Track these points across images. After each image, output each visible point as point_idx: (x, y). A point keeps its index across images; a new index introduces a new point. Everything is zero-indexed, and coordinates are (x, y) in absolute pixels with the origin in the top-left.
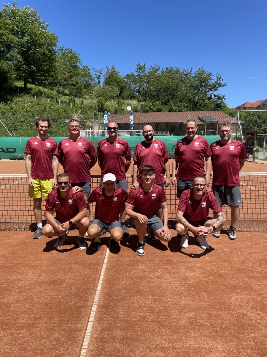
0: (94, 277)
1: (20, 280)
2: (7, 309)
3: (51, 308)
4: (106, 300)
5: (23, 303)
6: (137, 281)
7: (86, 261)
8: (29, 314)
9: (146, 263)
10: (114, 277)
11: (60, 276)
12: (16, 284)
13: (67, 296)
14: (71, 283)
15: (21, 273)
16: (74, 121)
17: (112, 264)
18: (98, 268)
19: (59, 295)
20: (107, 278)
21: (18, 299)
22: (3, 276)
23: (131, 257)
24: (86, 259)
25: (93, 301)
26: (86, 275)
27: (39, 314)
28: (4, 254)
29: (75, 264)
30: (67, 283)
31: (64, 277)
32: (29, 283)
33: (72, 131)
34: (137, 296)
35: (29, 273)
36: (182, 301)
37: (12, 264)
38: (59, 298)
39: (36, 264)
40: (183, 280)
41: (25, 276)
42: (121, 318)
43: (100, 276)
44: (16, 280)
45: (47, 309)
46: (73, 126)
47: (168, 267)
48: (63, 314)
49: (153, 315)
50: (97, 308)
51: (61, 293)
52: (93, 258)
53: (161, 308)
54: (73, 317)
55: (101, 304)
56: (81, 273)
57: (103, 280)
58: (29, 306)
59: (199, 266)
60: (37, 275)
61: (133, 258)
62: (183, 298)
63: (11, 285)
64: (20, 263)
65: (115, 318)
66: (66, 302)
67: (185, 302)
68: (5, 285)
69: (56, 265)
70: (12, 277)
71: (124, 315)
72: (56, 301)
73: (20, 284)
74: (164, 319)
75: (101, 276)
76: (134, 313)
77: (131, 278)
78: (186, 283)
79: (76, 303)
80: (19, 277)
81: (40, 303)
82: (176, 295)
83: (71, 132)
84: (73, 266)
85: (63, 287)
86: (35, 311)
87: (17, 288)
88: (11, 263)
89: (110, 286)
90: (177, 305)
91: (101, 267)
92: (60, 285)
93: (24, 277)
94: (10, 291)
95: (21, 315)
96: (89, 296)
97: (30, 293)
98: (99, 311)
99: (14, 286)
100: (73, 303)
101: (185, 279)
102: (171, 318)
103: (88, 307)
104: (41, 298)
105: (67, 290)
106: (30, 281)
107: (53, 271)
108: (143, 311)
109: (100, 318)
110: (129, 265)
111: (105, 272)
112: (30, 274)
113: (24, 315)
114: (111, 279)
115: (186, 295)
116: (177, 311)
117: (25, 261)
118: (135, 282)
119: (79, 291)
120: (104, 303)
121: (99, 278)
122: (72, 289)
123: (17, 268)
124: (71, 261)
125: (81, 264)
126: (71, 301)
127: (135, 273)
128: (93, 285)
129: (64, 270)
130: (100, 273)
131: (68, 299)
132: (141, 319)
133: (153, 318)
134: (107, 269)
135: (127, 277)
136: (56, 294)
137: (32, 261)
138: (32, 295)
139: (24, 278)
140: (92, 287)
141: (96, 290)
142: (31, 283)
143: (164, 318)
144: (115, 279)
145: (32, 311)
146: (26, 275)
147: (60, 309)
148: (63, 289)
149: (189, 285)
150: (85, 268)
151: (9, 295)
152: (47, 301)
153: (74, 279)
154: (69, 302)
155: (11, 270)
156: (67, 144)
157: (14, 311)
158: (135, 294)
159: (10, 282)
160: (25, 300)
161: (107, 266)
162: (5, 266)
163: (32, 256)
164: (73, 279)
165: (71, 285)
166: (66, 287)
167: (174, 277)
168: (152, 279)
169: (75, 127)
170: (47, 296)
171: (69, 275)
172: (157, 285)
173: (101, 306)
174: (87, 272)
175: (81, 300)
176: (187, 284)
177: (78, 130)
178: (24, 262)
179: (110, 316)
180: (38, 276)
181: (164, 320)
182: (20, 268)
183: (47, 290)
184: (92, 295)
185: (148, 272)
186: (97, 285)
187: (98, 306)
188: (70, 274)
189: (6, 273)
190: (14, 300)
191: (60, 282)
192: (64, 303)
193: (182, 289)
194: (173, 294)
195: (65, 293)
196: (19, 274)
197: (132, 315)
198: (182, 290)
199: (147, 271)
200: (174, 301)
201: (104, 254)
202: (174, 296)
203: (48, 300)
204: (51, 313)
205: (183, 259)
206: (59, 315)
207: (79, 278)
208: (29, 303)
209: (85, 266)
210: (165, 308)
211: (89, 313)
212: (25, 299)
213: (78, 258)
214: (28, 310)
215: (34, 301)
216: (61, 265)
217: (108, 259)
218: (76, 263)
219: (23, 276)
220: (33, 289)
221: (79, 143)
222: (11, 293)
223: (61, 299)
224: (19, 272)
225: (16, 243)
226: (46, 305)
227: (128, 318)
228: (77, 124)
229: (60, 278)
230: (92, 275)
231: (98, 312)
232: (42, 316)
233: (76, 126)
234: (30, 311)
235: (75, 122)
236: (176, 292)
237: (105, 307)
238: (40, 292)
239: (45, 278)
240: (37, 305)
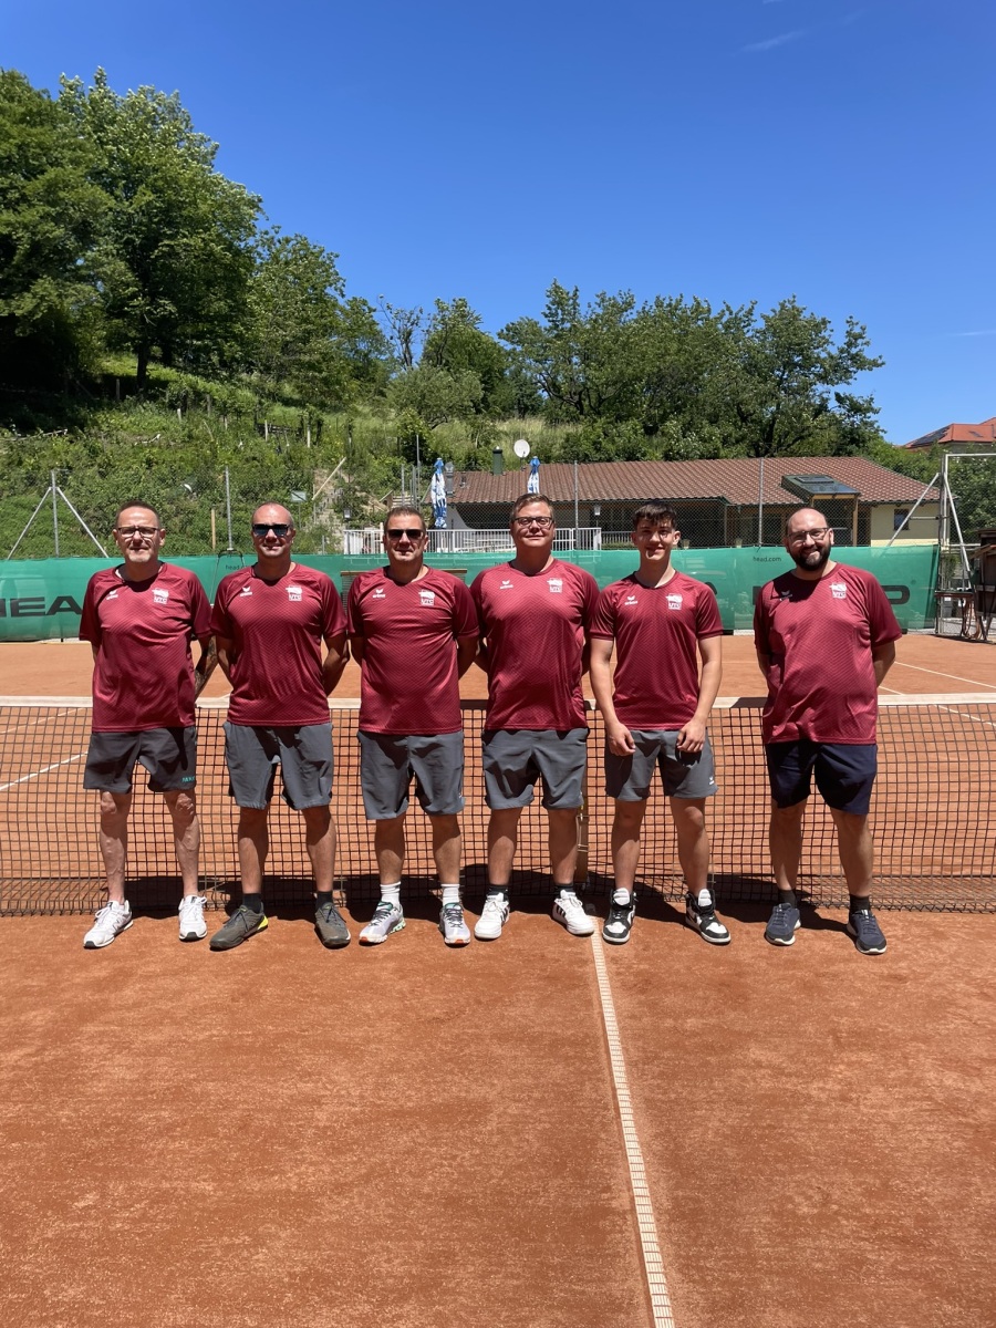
0: (594, 1096)
1: (317, 1102)
2: (309, 1216)
3: (479, 1215)
4: (678, 1186)
5: (361, 1194)
6: (769, 1113)
7: (536, 1029)
8: (401, 1238)
9: (772, 1040)
10: (673, 1096)
11: (459, 1087)
12: (306, 1118)
13: (519, 1167)
14: (515, 1115)
15: (310, 1074)
16: (532, 501)
17: (640, 1043)
18: (596, 1059)
19: (487, 1165)
20: (647, 1100)
21: (337, 1177)
22: (245, 1083)
23: (702, 1017)
24: (533, 1021)
25: (630, 1189)
26: (558, 1085)
27: (439, 1239)
28: (215, 999)
29: (499, 1039)
30: (499, 1116)
31: (479, 1092)
32: (355, 1114)
33: (525, 539)
34: (792, 1172)
35: (337, 1074)
36: (978, 1192)
37: (261, 1038)
38: (492, 1177)
39: (351, 1038)
40: (947, 1109)
41: (329, 1087)
42: (768, 1259)
43: (614, 1089)
44: (300, 1101)
45: (463, 1218)
46: (530, 520)
47: (866, 1057)
48: (533, 1240)
49: (885, 1249)
50: (658, 1220)
51: (492, 1156)
52: (560, 1019)
53: (907, 1222)
54: (577, 1255)
55: (667, 1205)
56: (536, 1078)
57: (636, 1108)
58: (389, 1205)
59: (985, 1055)
60: (371, 1080)
61: (713, 1021)
62: (977, 1179)
63: (289, 1120)
64: (288, 1034)
65: (744, 1258)
66: (526, 1193)
67: (991, 1197)
68: (268, 1120)
69: (431, 1046)
70: (282, 1087)
71: (774, 1247)
72: (486, 1188)
73: (322, 1116)
74: (938, 1266)
75: (619, 1092)
76: (809, 1242)
77: (740, 1103)
78: (960, 1123)
79: (568, 1197)
80: (307, 1087)
81: (429, 1196)
82: (942, 1171)
83: (523, 542)
84: (497, 1050)
85: (491, 1133)
86: (421, 1227)
87: (315, 1134)
88: (254, 1035)
89: (668, 1130)
90: (962, 1207)
91: (605, 1056)
92: (472, 1123)
93: (326, 1088)
94: (294, 1145)
95: (372, 1241)
96: (606, 1171)
97: (373, 1155)
98: (669, 1231)
99: (300, 1126)
100: (557, 1197)
101: (952, 1106)
102: (961, 1262)
103: (623, 1215)
104: (422, 1174)
105: (510, 1142)
106: (354, 1105)
107: (425, 1068)
108: (842, 1234)
109: (684, 1258)
110: (710, 1048)
111: (629, 1073)
112: (343, 1079)
113: (382, 1242)
114: (663, 1102)
115: (982, 1170)
116: (975, 1231)
117: (304, 1027)
118: (761, 1118)
119: (560, 1149)
120: (676, 1199)
121: (615, 1096)
122: (528, 1141)
123: (284, 1052)
124: (477, 1027)
125: (522, 1040)
126: (545, 1190)
127: (744, 1079)
128: (604, 1125)
129: (464, 1062)
130: (612, 1080)
131: (529, 1180)
132: (848, 1266)
133: (892, 1260)
134: (631, 1064)
135: (719, 1094)
136: (473, 1161)
137: (330, 1026)
138: (384, 1163)
139: (328, 1093)
140: (603, 1136)
141: (623, 1148)
142: (362, 1112)
143: (937, 1262)
144: (676, 1101)
145: (410, 1228)
146: (332, 1082)
147: (512, 1220)
148: (495, 1140)
149: (977, 1129)
150: (543, 1057)
151: (296, 1160)
152: (452, 1186)
153: (519, 1101)
154: (537, 1193)
155: (268, 1061)
156: (506, 584)
157: (338, 1225)
158: (780, 1166)
159: (282, 1108)
160: (366, 1182)
161: (625, 1050)
162: (239, 1047)
163: (321, 1008)
164: (515, 1101)
165: (517, 1123)
166: (500, 1131)
167: (907, 1099)
168: (819, 1104)
169: (535, 524)
170: (442, 1165)
171: (493, 1085)
172: (851, 1131)
173: (667, 1212)
174: (558, 1071)
175: (583, 1187)
176: (968, 1125)
177: (544, 535)
178: (304, 1031)
179: (720, 1254)
180: (377, 1084)
181: (938, 1270)
182: (297, 1054)
183: (435, 1142)
184: (613, 1165)
185: (797, 1077)
186: (619, 1125)
187: (658, 1210)
188: (496, 1082)
189: (252, 1073)
190: (325, 1182)
191: (469, 1112)
192: (519, 1197)
193: (955, 1144)
194: (930, 1165)
195: (507, 1157)
196: (301, 1077)
197: (803, 1249)
198: (959, 1149)
199: (790, 1075)
200: (946, 1195)
201: (595, 1003)
202: (937, 1173)
203: (454, 1182)
204: (487, 1238)
205: (911, 1027)
206: (517, 1243)
207: (536, 1095)
208: (385, 1194)
209: (540, 1049)
210: (921, 1221)
211: (633, 1238)
212: (367, 1179)
213: (502, 1017)
214: (392, 1224)
215: (402, 1185)
216: (446, 1043)
217: (619, 1022)
218: (502, 1038)
219: (320, 1085)
220: (377, 1136)
221: (551, 582)
222: (303, 1153)
223: (501, 1179)
224: (298, 1069)
225: (243, 954)
226: (452, 1202)
227: (794, 1259)
228: (545, 512)
229: (463, 1094)
230: (582, 1084)
231: (665, 1234)
232: (457, 1248)
233: (539, 519)
234: (404, 1227)
235: (536, 504)
236: (939, 1159)
237: (683, 1216)
238: (409, 1152)
239: (406, 1093)
240: (419, 1204)
